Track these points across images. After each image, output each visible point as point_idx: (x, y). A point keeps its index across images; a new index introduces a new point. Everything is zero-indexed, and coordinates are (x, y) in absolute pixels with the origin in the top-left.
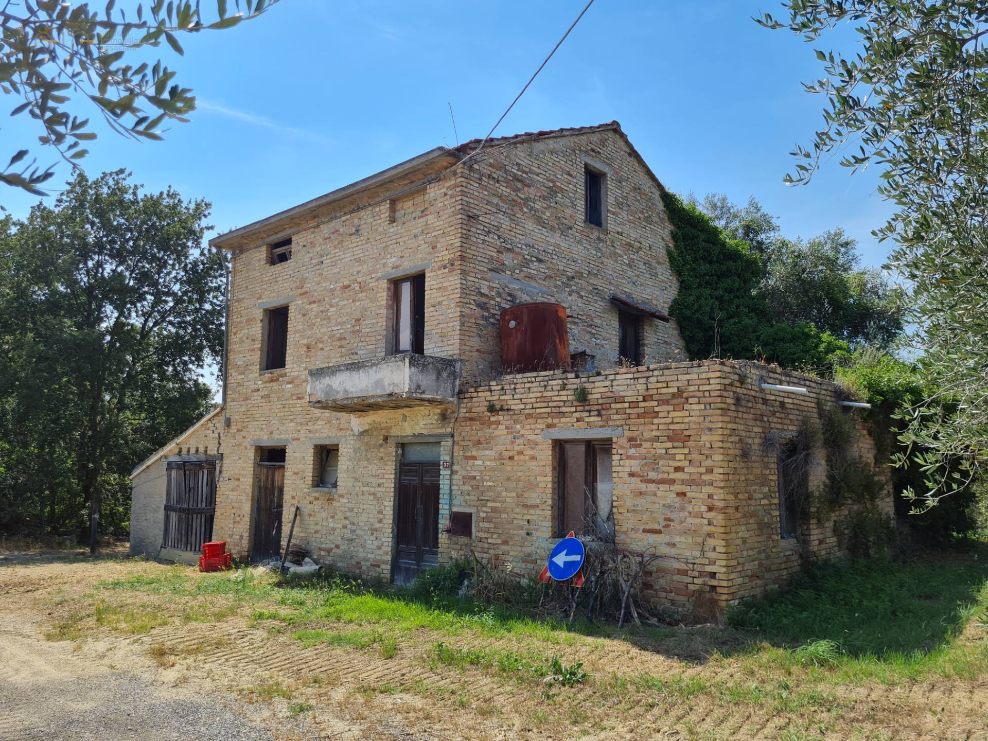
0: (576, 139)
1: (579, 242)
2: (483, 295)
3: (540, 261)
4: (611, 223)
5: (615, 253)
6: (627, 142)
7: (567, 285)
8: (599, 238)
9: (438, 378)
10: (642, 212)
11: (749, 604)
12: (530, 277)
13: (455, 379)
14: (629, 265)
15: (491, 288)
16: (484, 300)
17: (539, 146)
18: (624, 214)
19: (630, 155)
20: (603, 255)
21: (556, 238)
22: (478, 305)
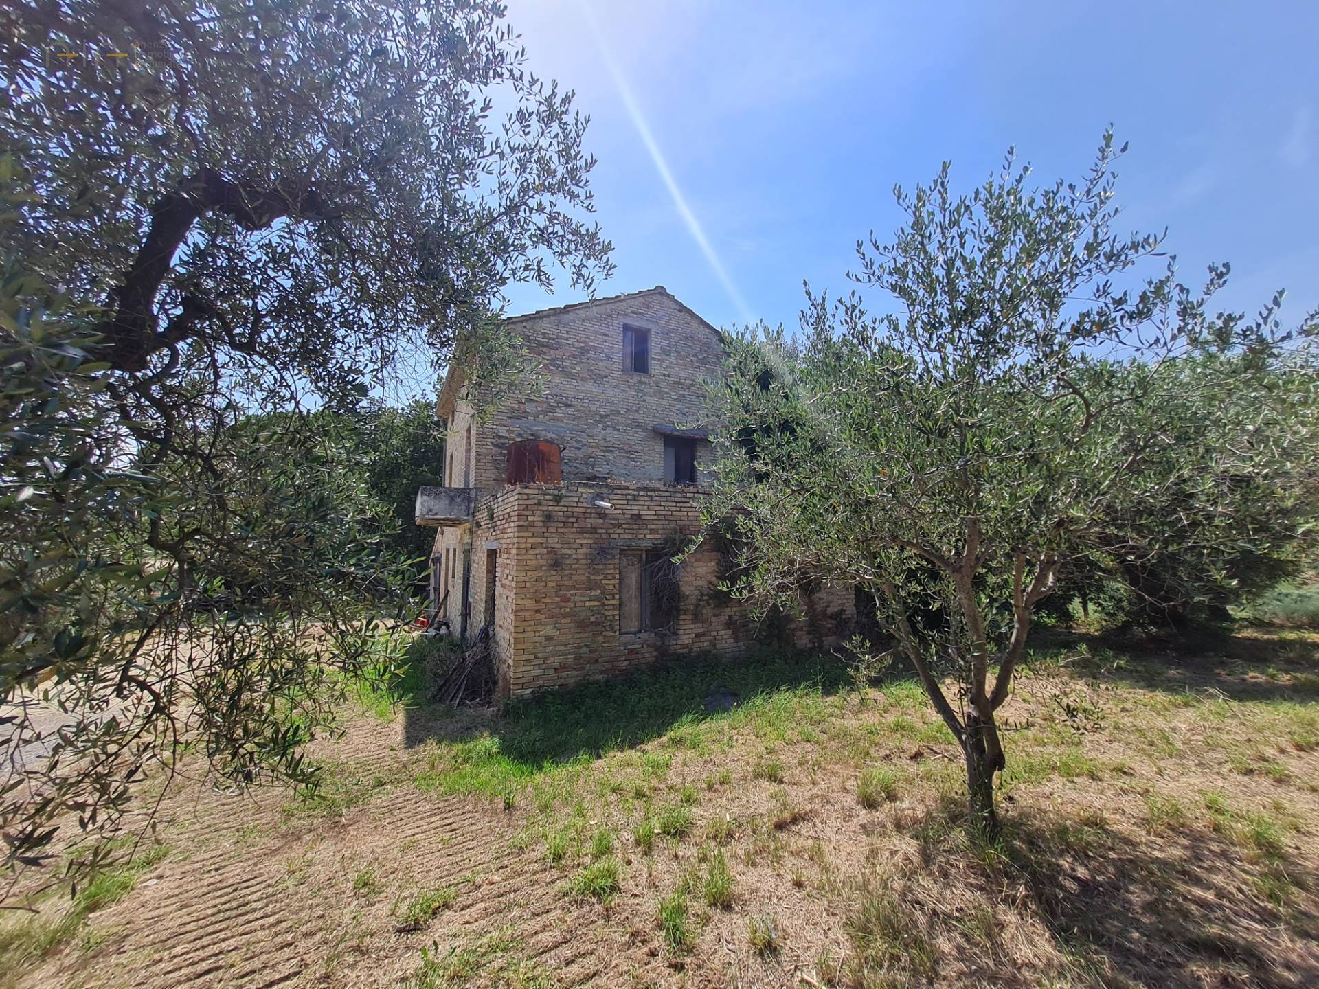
0: (613, 306)
1: (617, 387)
2: (500, 437)
3: (567, 405)
4: (654, 367)
5: (660, 392)
6: (675, 301)
7: (600, 422)
8: (641, 382)
9: (450, 503)
10: (695, 355)
11: (540, 698)
12: (556, 419)
13: (469, 502)
14: (678, 400)
15: (510, 432)
16: (502, 441)
17: (570, 316)
18: (673, 360)
19: (680, 311)
20: (645, 394)
21: (589, 385)
22: (494, 446)
